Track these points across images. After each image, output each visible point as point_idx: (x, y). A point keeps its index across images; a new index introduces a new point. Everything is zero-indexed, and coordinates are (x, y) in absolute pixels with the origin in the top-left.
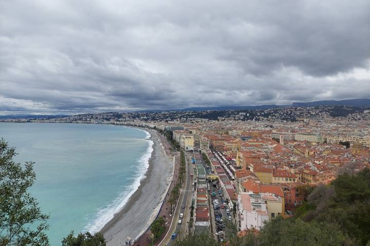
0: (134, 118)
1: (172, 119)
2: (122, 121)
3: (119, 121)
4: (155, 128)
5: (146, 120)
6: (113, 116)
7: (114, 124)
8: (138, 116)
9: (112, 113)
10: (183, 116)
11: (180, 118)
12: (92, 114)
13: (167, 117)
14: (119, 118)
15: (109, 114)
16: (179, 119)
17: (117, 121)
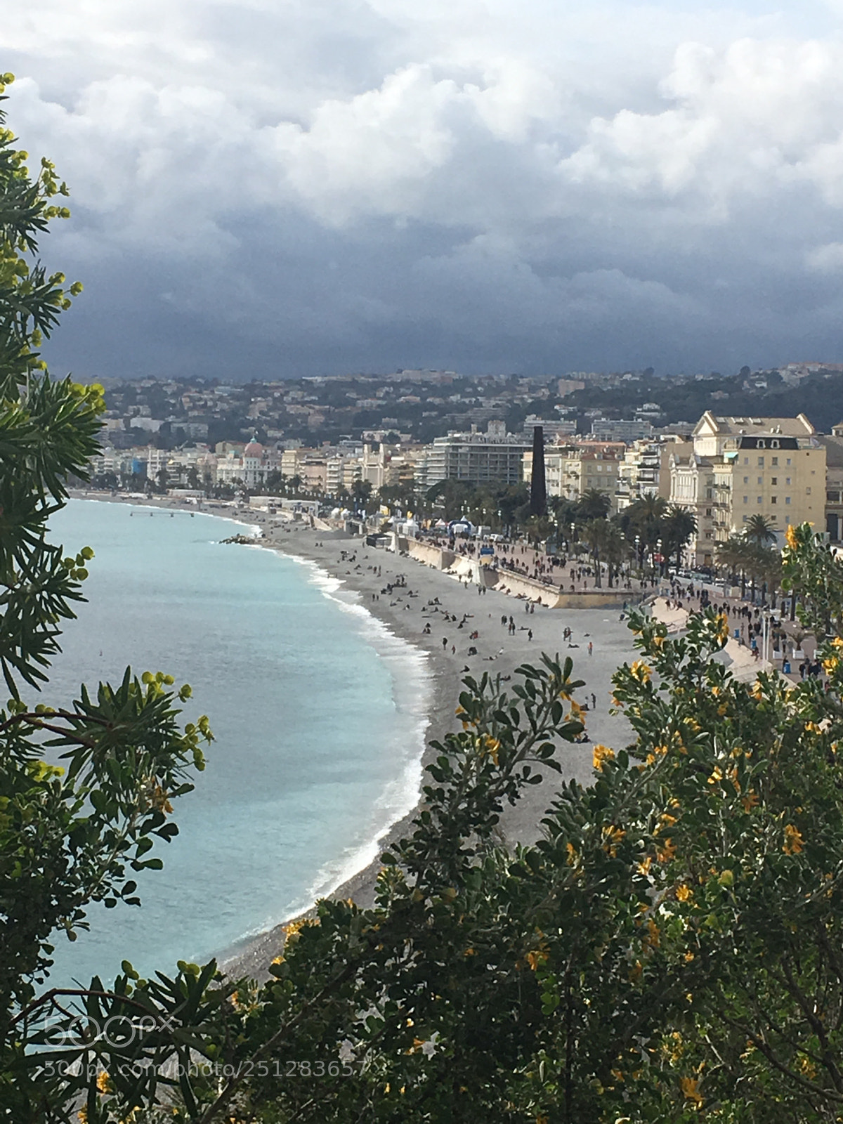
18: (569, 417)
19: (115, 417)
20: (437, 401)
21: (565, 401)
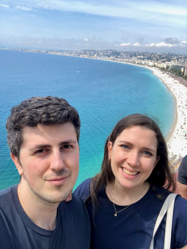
0: (131, 56)
1: (169, 60)
2: (121, 58)
3: (119, 58)
4: (154, 66)
5: (143, 59)
6: (112, 53)
7: (114, 60)
8: (135, 55)
9: (111, 50)
10: (181, 58)
11: (178, 59)
12: (95, 51)
13: (163, 58)
14: (117, 56)
15: (110, 52)
16: (176, 60)
17: (116, 58)
18: (184, 59)
19: (139, 56)
20: (170, 56)
21: (183, 58)
